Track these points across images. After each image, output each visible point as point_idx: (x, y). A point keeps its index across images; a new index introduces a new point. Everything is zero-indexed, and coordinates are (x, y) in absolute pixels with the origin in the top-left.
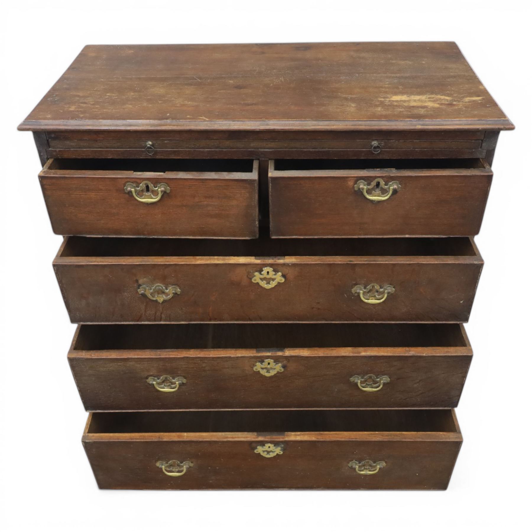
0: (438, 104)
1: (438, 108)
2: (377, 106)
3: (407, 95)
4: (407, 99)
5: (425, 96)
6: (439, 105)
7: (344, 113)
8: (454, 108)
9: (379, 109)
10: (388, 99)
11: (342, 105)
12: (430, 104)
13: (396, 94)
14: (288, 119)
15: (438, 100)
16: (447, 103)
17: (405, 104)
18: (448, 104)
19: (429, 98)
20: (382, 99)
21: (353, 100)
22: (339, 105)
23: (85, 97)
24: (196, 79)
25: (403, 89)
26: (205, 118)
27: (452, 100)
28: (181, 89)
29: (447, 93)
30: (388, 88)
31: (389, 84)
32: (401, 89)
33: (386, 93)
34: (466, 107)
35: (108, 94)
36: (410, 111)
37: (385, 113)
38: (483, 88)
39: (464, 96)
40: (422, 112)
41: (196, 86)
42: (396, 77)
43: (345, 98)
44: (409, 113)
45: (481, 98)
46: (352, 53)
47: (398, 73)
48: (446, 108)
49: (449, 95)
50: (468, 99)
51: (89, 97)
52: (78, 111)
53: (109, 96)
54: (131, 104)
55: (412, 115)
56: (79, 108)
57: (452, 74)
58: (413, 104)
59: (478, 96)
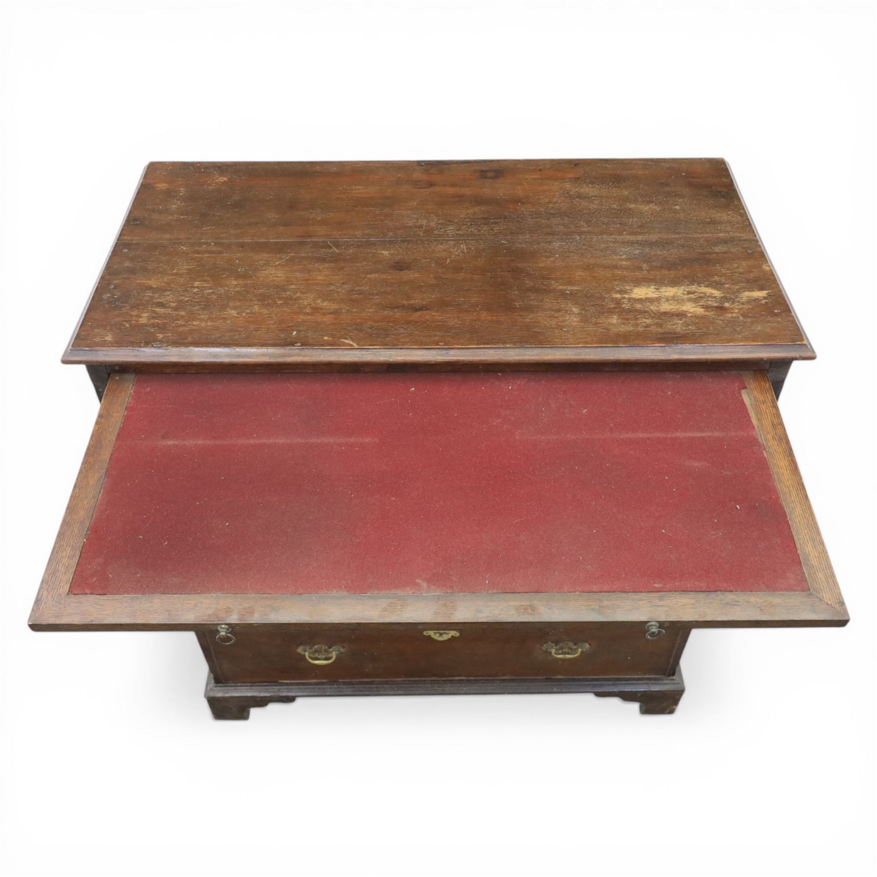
0: (703, 307)
1: (703, 317)
2: (611, 312)
3: (655, 285)
4: (655, 295)
5: (682, 287)
6: (703, 310)
7: (561, 329)
8: (726, 318)
9: (614, 319)
10: (627, 296)
11: (558, 311)
12: (690, 308)
13: (638, 282)
14: (478, 344)
15: (701, 297)
16: (716, 305)
17: (653, 308)
18: (717, 307)
19: (689, 293)
20: (618, 296)
21: (572, 297)
22: (553, 310)
23: (161, 290)
24: (330, 247)
25: (648, 271)
26: (351, 343)
27: (723, 297)
28: (309, 271)
29: (715, 282)
30: (626, 268)
31: (627, 260)
32: (646, 272)
33: (623, 279)
34: (744, 315)
35: (196, 284)
36: (660, 326)
37: (623, 329)
38: (768, 268)
39: (741, 288)
40: (678, 326)
41: (332, 265)
42: (637, 242)
43: (563, 294)
44: (660, 330)
45: (766, 294)
46: (568, 186)
47: (640, 233)
48: (713, 316)
49: (717, 285)
50: (746, 295)
51: (167, 290)
52: (153, 325)
53: (198, 287)
54: (235, 308)
55: (664, 333)
56: (153, 318)
57: (721, 235)
58: (665, 307)
59: (762, 289)
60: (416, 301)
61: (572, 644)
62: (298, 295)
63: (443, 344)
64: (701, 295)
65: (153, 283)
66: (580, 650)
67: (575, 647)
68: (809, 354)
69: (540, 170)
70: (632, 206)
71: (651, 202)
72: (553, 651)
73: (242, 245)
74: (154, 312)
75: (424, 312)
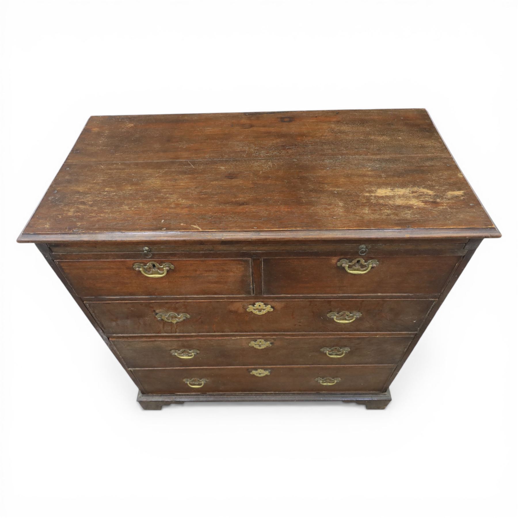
0: (423, 202)
1: (424, 209)
2: (364, 205)
3: (390, 188)
4: (391, 194)
5: (409, 189)
6: (423, 204)
7: (332, 217)
8: (439, 210)
9: (366, 211)
10: (373, 195)
11: (330, 204)
12: (415, 202)
13: (380, 185)
14: (279, 228)
15: (421, 195)
16: (431, 200)
17: (391, 202)
18: (432, 202)
19: (413, 192)
20: (367, 194)
21: (339, 195)
22: (327, 204)
23: (85, 193)
24: (190, 165)
25: (385, 178)
26: (198, 227)
27: (435, 195)
28: (176, 180)
29: (429, 185)
30: (371, 176)
31: (371, 171)
32: (384, 178)
33: (370, 183)
34: (451, 208)
35: (107, 189)
36: (397, 215)
37: (372, 217)
38: (461, 176)
39: (446, 189)
40: (408, 215)
41: (189, 176)
42: (377, 160)
43: (332, 193)
44: (397, 218)
45: (463, 193)
46: (333, 126)
47: (379, 154)
48: (431, 208)
49: (431, 188)
50: (450, 194)
51: (88, 194)
52: (76, 217)
53: (107, 191)
54: (128, 204)
55: (399, 220)
56: (77, 212)
57: (429, 155)
58: (399, 202)
59: (459, 189)
60: (241, 198)
61: (331, 378)
62: (167, 195)
63: (256, 228)
64: (420, 194)
65: (81, 189)
66: (336, 381)
67: (333, 379)
68: (497, 234)
69: (316, 117)
70: (373, 137)
71: (383, 135)
72: (321, 381)
73: (137, 164)
74: (78, 208)
75: (245, 206)
